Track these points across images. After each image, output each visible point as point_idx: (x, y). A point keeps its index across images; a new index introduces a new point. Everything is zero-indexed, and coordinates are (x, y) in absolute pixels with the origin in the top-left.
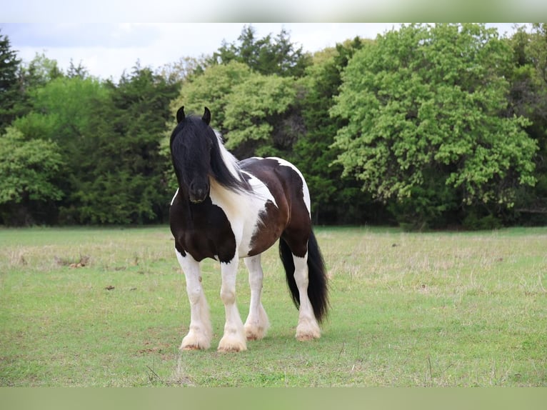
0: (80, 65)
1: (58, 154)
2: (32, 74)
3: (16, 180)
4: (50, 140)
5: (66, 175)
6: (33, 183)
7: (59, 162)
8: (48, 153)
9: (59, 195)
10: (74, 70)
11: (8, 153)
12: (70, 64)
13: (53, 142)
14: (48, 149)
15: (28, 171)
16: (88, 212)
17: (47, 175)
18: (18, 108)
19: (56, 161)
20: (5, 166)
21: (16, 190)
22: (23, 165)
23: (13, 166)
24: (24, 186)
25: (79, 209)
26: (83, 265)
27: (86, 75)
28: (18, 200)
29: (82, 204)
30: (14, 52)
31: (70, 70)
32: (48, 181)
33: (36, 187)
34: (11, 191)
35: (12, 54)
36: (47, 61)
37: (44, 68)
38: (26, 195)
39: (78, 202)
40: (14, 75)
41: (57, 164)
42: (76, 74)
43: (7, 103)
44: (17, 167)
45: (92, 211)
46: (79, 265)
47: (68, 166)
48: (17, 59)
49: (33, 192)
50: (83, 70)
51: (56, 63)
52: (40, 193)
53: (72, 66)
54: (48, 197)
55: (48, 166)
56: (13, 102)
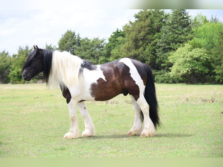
0: (215, 18)
1: (206, 54)
2: (195, 21)
3: (189, 64)
4: (203, 48)
5: (209, 63)
6: (196, 66)
7: (207, 57)
8: (202, 54)
9: (207, 71)
10: (213, 20)
11: (185, 54)
12: (211, 18)
13: (204, 49)
14: (202, 52)
15: (194, 61)
16: (219, 78)
17: (202, 62)
18: (190, 35)
19: (205, 57)
20: (184, 59)
21: (189, 69)
22: (191, 59)
23: (187, 59)
24: (192, 67)
25: (215, 77)
26: (213, 102)
27: (218, 22)
28: (190, 73)
29: (216, 75)
30: (188, 12)
31: (211, 20)
32: (202, 65)
33: (197, 68)
34: (187, 69)
35: (187, 13)
36: (202, 16)
37: (201, 19)
38: (193, 71)
39: (215, 74)
40: (188, 22)
41: (206, 58)
42: (214, 21)
43: (185, 34)
44: (189, 59)
45: (220, 78)
46: (211, 102)
47: (210, 59)
48: (189, 15)
49: (196, 70)
50: (217, 20)
51: (206, 17)
52: (199, 70)
53: (212, 18)
54: (202, 72)
55: (202, 59)
56: (188, 33)
